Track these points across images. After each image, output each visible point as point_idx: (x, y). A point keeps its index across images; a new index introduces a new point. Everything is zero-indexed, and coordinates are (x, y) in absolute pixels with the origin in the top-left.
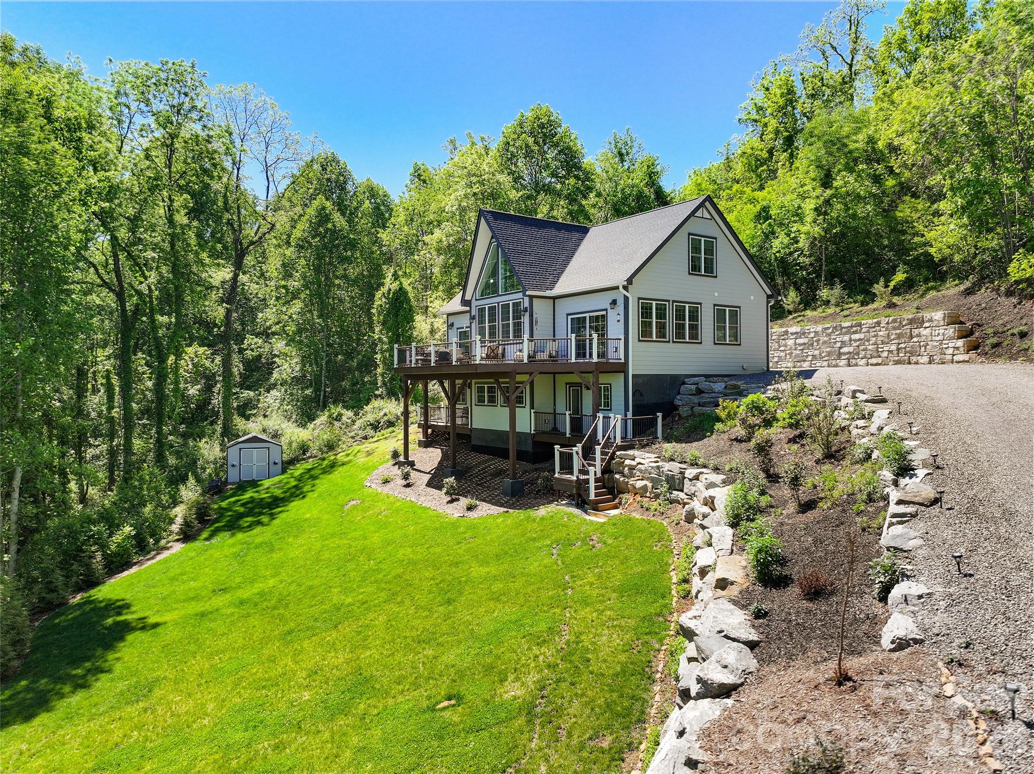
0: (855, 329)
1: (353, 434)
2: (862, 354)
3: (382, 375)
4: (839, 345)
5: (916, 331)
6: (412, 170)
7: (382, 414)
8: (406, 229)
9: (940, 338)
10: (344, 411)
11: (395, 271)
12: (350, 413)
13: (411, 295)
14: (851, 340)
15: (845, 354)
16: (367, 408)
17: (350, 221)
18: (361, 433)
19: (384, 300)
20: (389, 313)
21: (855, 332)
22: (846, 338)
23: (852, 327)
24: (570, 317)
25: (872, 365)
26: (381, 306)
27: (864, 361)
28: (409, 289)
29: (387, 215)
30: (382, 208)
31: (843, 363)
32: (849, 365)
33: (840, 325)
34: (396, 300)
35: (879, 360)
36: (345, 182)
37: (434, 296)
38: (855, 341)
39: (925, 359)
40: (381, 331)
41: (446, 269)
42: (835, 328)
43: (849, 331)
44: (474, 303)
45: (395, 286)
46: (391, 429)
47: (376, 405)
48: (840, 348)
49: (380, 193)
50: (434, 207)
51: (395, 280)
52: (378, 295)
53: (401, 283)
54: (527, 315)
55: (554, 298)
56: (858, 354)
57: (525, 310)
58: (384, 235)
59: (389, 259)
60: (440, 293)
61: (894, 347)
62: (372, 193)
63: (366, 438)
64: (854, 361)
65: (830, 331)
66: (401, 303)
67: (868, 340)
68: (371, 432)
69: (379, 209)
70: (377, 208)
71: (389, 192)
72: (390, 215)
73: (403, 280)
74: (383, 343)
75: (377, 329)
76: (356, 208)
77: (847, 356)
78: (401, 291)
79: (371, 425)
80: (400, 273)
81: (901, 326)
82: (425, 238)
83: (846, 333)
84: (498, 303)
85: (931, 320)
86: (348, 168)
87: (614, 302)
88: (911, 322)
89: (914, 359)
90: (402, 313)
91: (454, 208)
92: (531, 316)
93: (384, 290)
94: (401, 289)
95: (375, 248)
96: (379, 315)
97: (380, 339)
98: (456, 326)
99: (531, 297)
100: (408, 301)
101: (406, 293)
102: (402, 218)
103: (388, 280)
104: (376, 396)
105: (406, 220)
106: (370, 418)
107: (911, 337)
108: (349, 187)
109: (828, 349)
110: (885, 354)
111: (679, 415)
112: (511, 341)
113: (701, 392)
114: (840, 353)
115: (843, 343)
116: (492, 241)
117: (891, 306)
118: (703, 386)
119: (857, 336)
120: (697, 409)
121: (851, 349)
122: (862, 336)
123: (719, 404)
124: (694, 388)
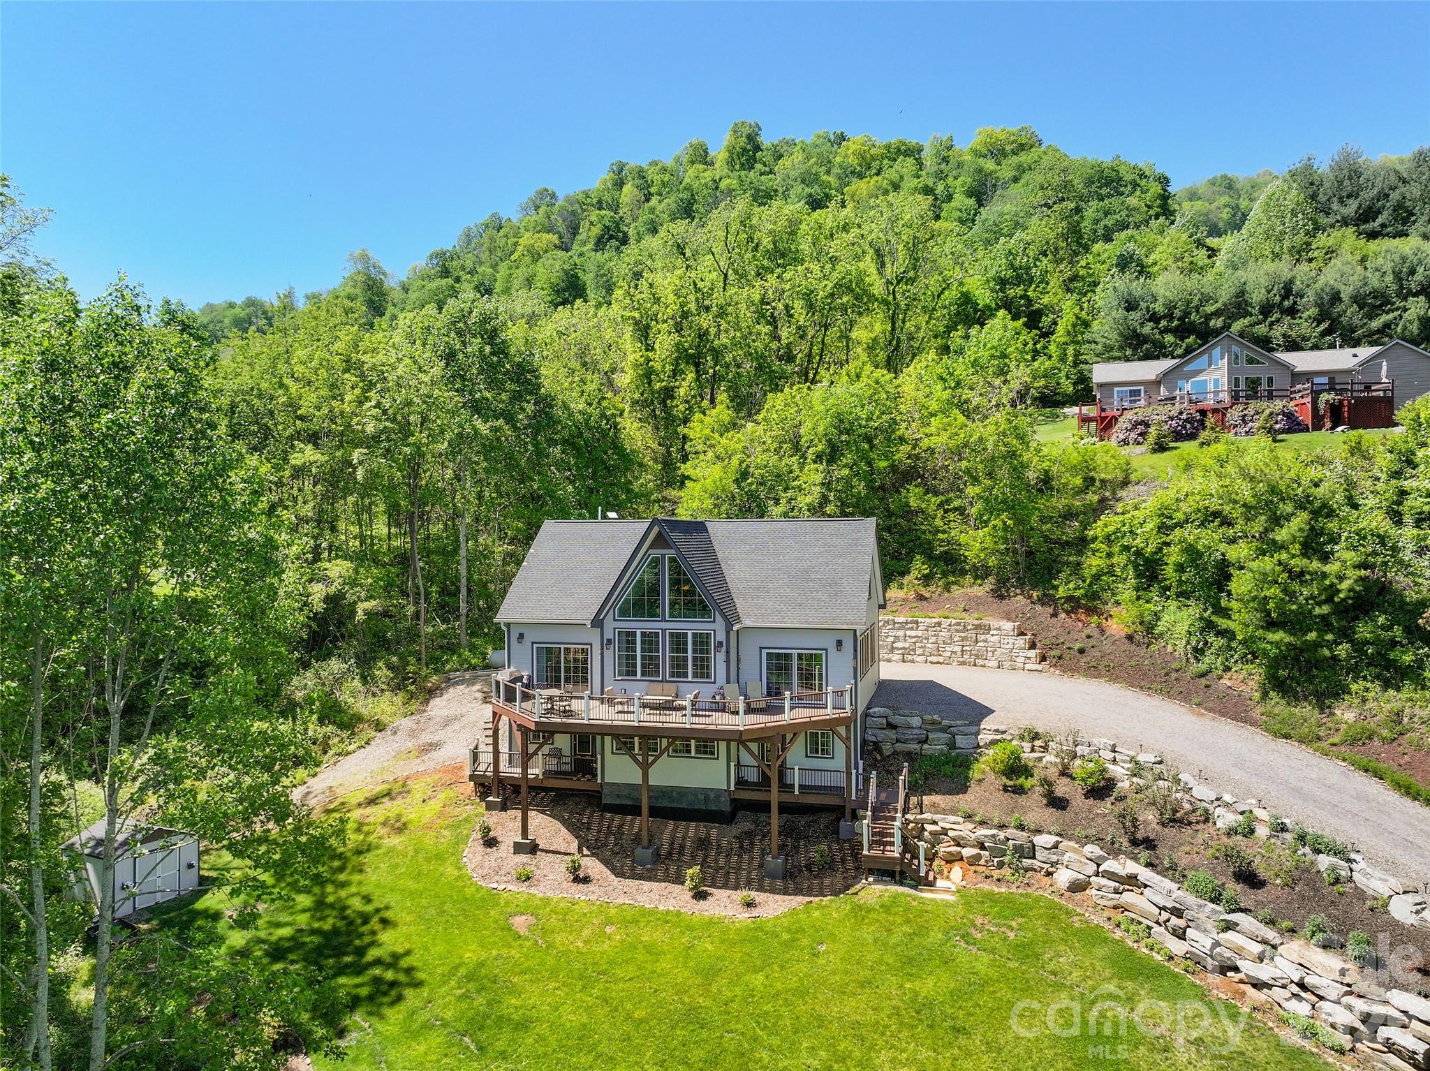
2: (919, 651)
4: (892, 639)
5: (983, 637)
9: (1010, 646)
15: (898, 649)
21: (911, 629)
22: (900, 633)
23: (907, 623)
24: (764, 651)
27: (922, 658)
32: (904, 662)
35: (941, 659)
38: (911, 637)
39: (995, 664)
43: (903, 626)
44: (610, 623)
54: (723, 650)
56: (914, 650)
57: (719, 644)
61: (958, 649)
64: (910, 657)
67: (927, 639)
77: (901, 652)
81: (965, 629)
83: (899, 629)
84: (664, 630)
85: (999, 629)
87: (839, 643)
88: (977, 627)
89: (980, 662)
92: (728, 652)
98: (528, 639)
107: (977, 641)
110: (948, 654)
111: (881, 753)
112: (690, 679)
113: (892, 726)
114: (893, 648)
115: (897, 638)
116: (651, 551)
117: (921, 598)
118: (896, 720)
119: (913, 633)
120: (899, 746)
121: (907, 645)
122: (920, 634)
123: (925, 741)
124: (884, 721)
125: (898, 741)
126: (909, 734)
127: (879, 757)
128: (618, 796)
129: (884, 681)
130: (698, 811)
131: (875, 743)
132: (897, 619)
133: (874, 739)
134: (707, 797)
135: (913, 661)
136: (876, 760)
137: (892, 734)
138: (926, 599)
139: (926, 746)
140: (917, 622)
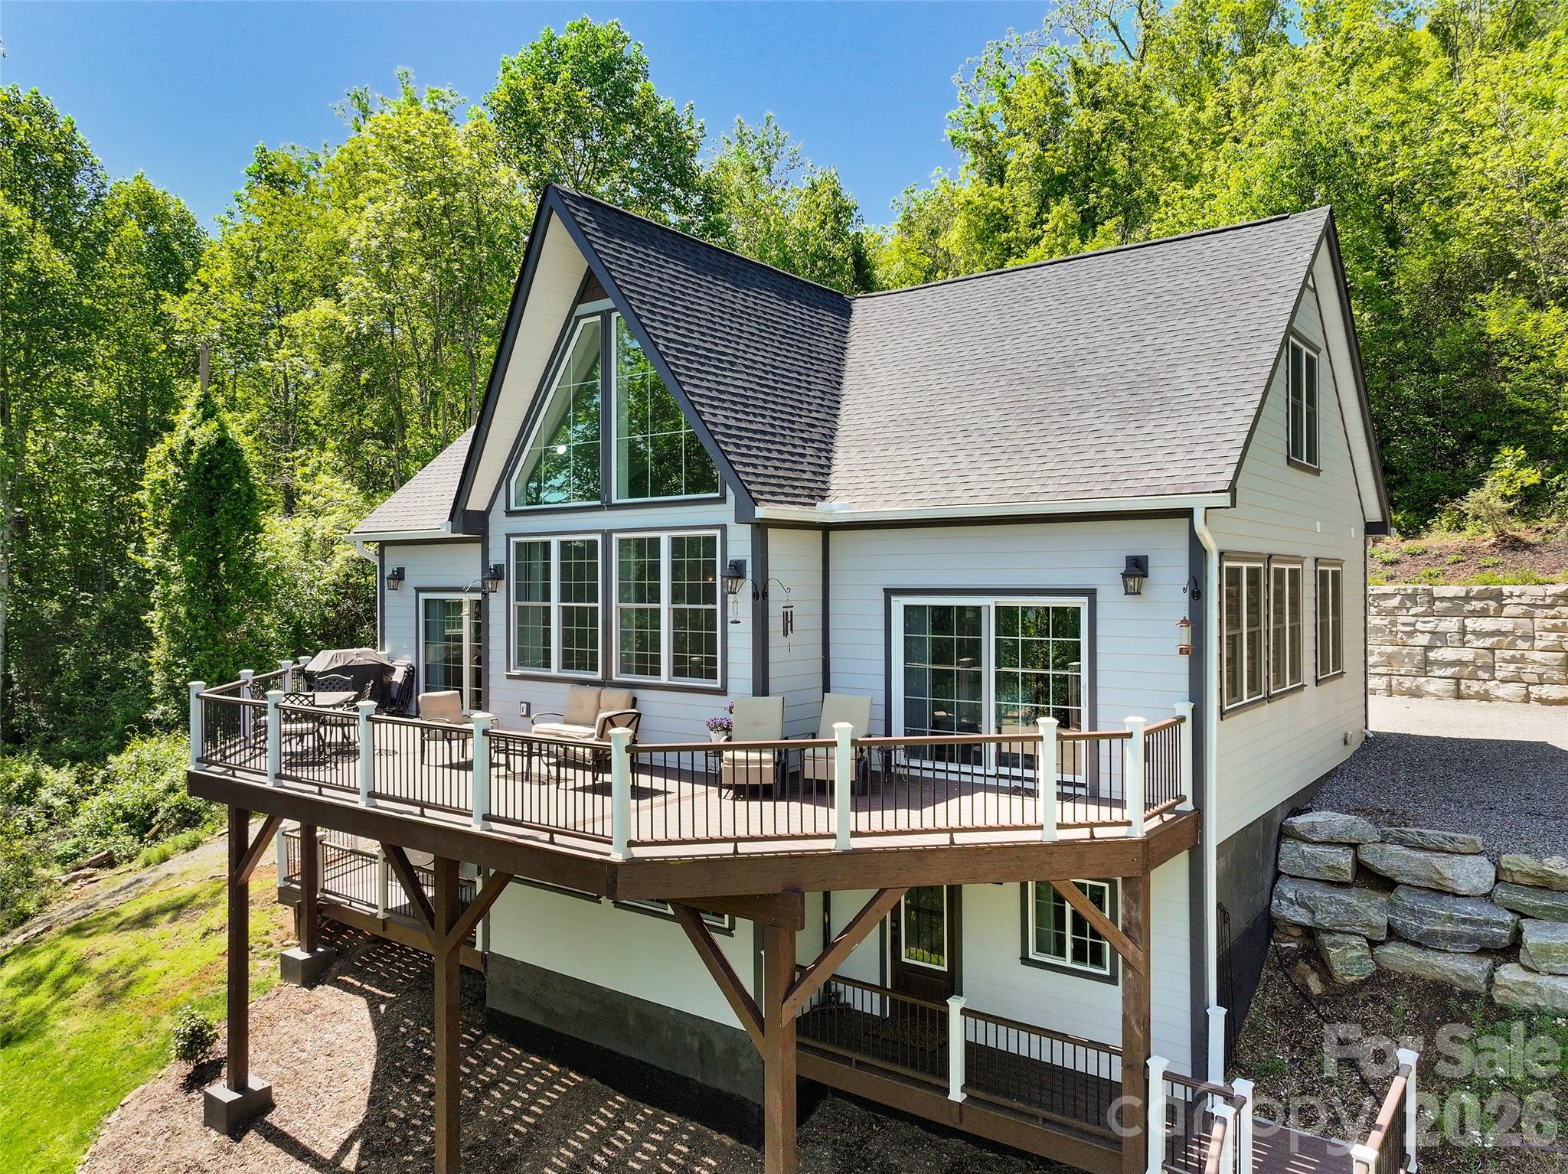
0: (1478, 605)
1: (66, 846)
2: (1506, 670)
3: (167, 667)
4: (1424, 640)
6: (253, 165)
7: (161, 785)
8: (235, 298)
10: (47, 773)
11: (207, 396)
12: (62, 778)
13: (252, 459)
14: (1463, 631)
15: (1445, 664)
16: (118, 763)
17: (83, 267)
18: (96, 848)
19: (172, 468)
20: (185, 506)
21: (1483, 613)
22: (1450, 625)
23: (1467, 598)
24: (899, 604)
25: (1544, 701)
26: (164, 483)
27: (1513, 689)
28: (245, 443)
29: (189, 264)
30: (175, 245)
31: (1434, 686)
32: (1458, 696)
33: (1430, 593)
34: (208, 469)
36: (71, 170)
37: (313, 462)
38: (1479, 634)
40: (165, 550)
41: (345, 401)
42: (1412, 597)
43: (1457, 606)
44: (499, 526)
45: (205, 434)
46: (188, 835)
47: (146, 756)
48: (1428, 648)
49: (171, 211)
50: (314, 239)
51: (206, 417)
52: (157, 453)
53: (223, 427)
54: (746, 588)
55: (826, 529)
56: (1490, 668)
57: (736, 570)
58: (177, 308)
59: (190, 363)
60: (328, 455)
62: (150, 209)
63: (109, 862)
64: (1476, 687)
65: (1395, 602)
66: (226, 479)
67: (1529, 638)
68: (125, 842)
69: (168, 249)
70: (161, 244)
71: (192, 212)
72: (197, 266)
73: (227, 417)
74: (169, 580)
75: (153, 544)
76: (103, 237)
77: (1450, 671)
78: (224, 448)
79: (127, 817)
80: (220, 400)
82: (284, 321)
83: (1445, 614)
84: (607, 535)
86: (80, 136)
87: (1137, 568)
90: (225, 504)
91: (374, 243)
92: (761, 595)
93: (174, 441)
94: (221, 442)
95: (153, 337)
96: (158, 505)
97: (161, 572)
98: (411, 580)
99: (762, 528)
100: (241, 470)
101: (238, 453)
102: (226, 271)
103: (185, 418)
104: (146, 729)
105: (238, 278)
106: (128, 793)
108: (81, 183)
109: (1390, 649)
111: (1325, 971)
112: (664, 678)
113: (1381, 882)
114: (1426, 662)
115: (1439, 638)
116: (583, 309)
117: (1516, 545)
118: (1392, 859)
119: (1487, 624)
120: (1396, 955)
121: (1467, 655)
122: (1506, 625)
123: (1511, 950)
124: (1344, 860)
125: (1394, 934)
126: (1439, 917)
127: (1315, 986)
128: (516, 994)
129: (1377, 735)
130: (683, 1082)
131: (1310, 933)
132: (1438, 591)
133: (1302, 917)
134: (706, 1046)
135: (1485, 697)
136: (1303, 993)
137: (1373, 910)
138: (1528, 546)
139: (1509, 973)
140: (1498, 597)
